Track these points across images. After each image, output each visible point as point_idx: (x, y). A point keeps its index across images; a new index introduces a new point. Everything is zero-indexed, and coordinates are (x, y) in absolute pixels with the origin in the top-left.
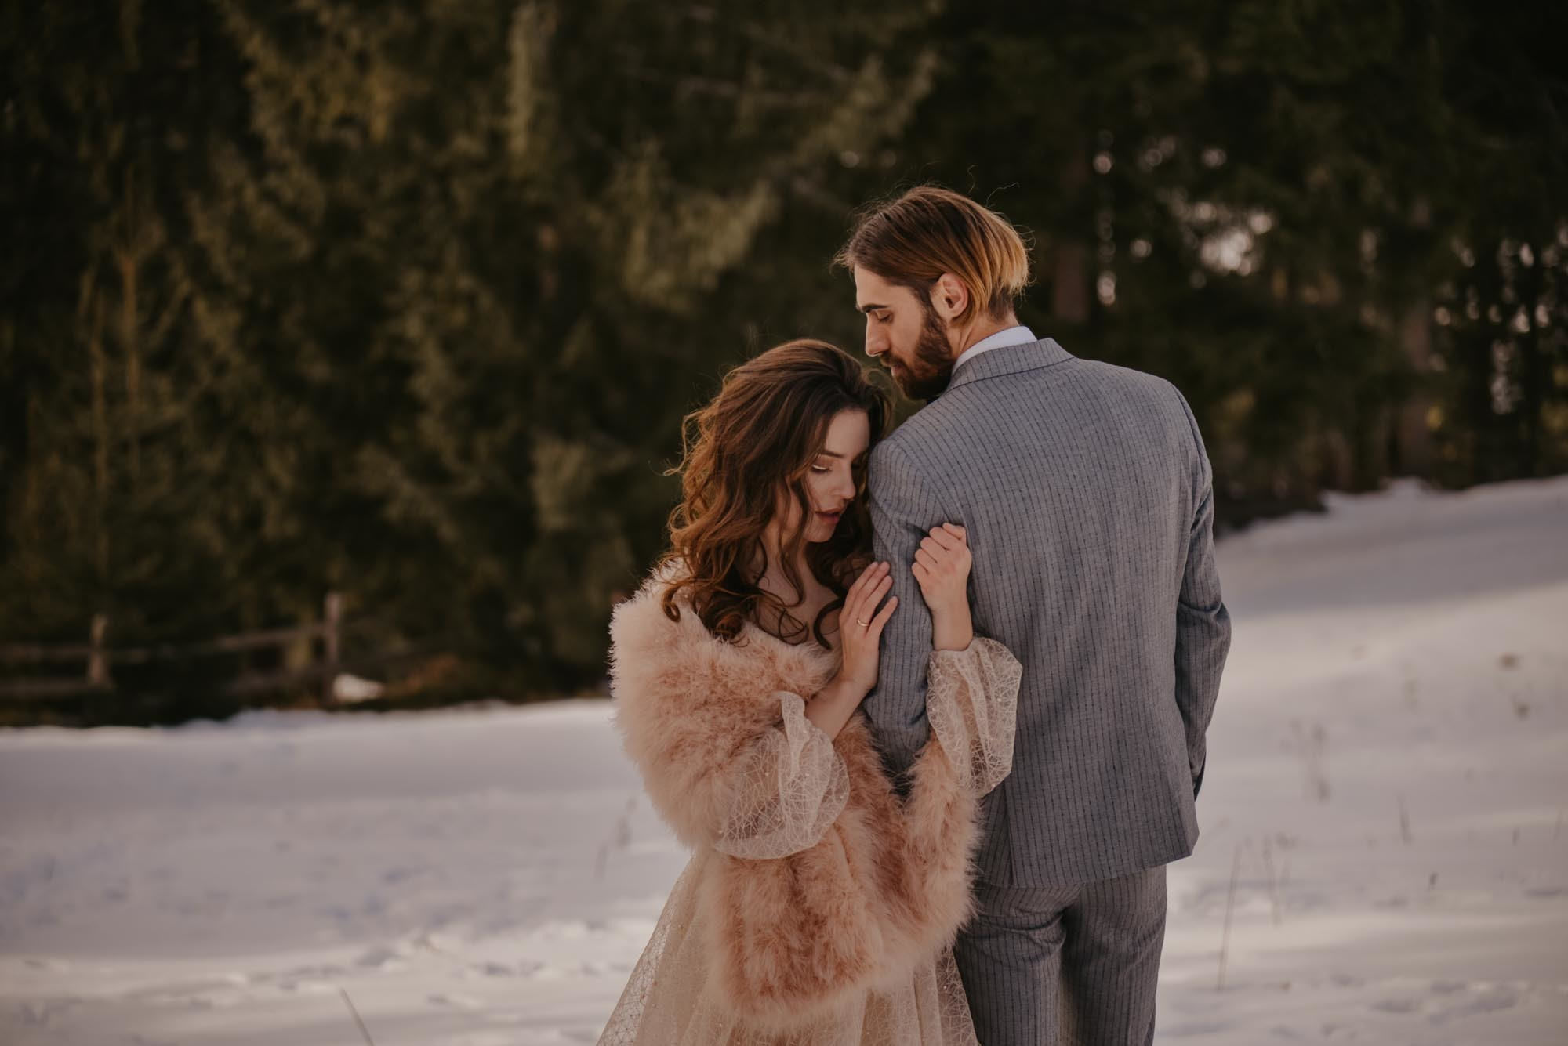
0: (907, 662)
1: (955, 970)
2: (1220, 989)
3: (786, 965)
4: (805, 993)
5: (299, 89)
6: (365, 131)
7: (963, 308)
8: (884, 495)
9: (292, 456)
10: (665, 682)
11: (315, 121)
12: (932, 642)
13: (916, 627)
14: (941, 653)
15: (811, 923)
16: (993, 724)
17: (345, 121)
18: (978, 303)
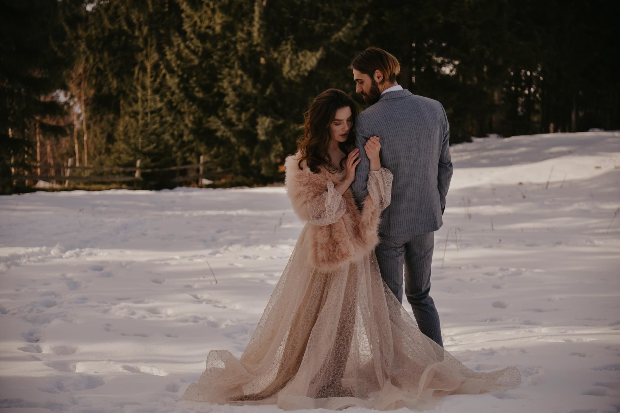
0: (362, 174)
1: (375, 257)
2: (442, 268)
3: (329, 255)
4: (333, 262)
5: (196, 18)
6: (213, 30)
7: (382, 79)
8: (358, 129)
9: (191, 117)
10: (297, 178)
11: (200, 27)
12: (369, 168)
13: (365, 164)
14: (371, 171)
15: (335, 244)
16: (385, 191)
17: (208, 27)
18: (386, 78)
